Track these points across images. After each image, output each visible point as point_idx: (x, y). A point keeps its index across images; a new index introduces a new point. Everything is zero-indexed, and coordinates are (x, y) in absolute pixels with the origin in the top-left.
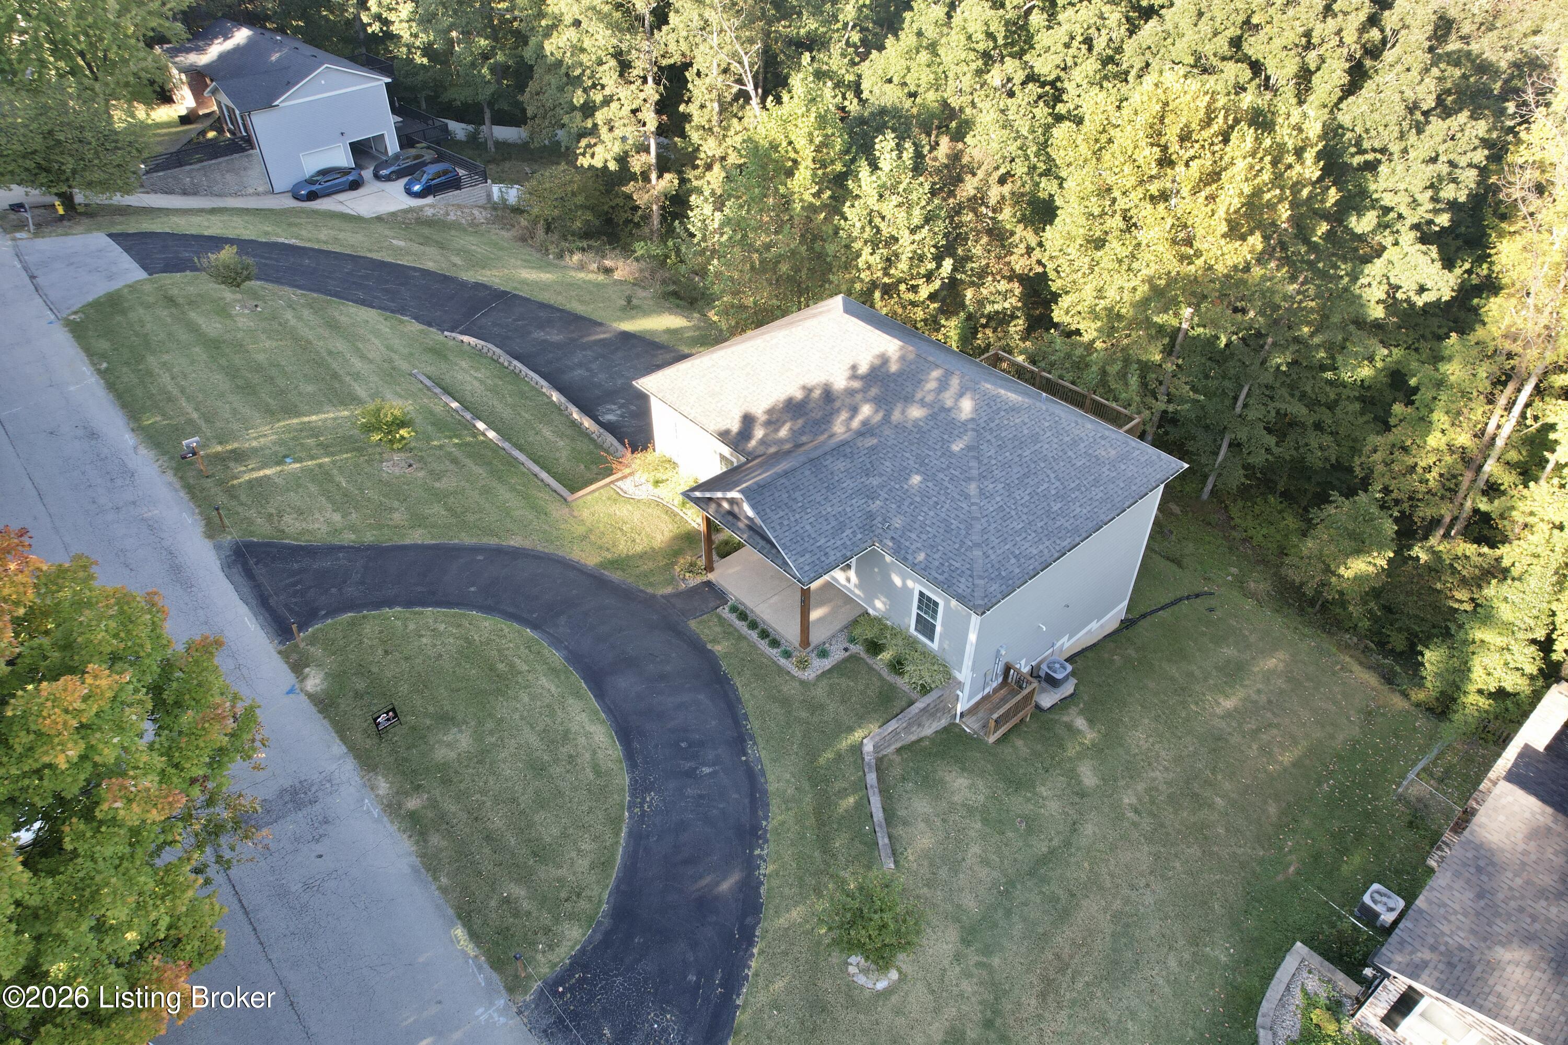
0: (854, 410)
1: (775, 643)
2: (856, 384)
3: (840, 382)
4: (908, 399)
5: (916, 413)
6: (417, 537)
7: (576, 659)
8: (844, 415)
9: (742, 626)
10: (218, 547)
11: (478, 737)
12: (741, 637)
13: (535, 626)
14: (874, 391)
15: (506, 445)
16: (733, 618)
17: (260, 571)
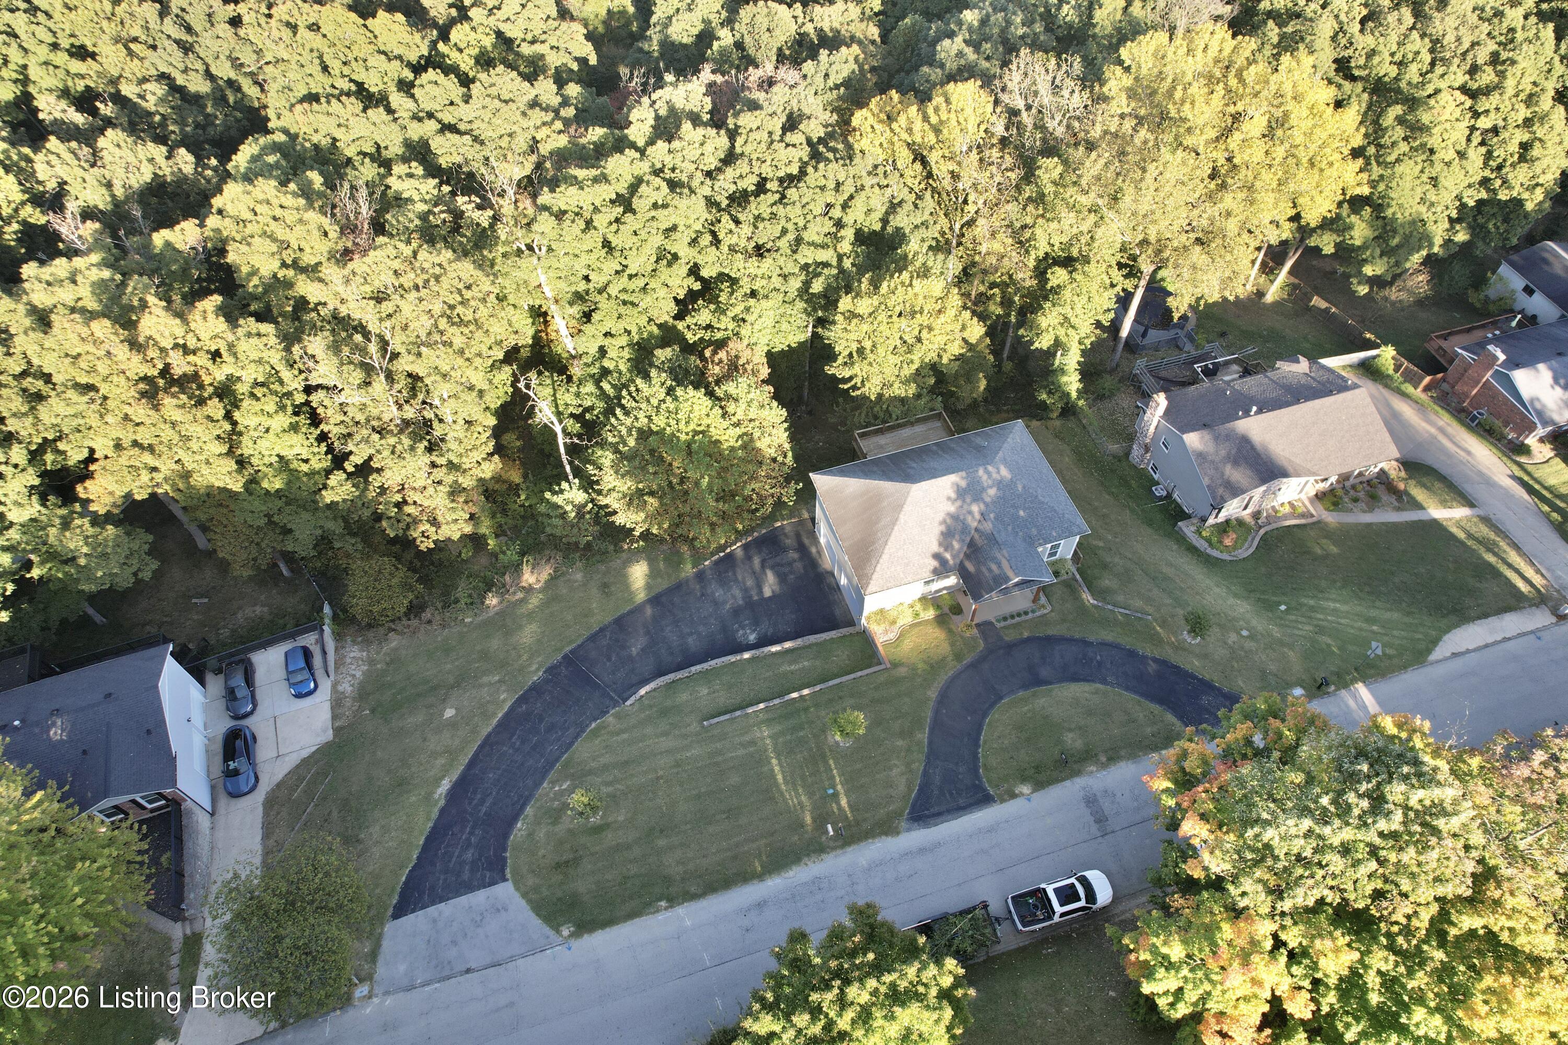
0: (970, 512)
1: (1026, 613)
2: (959, 503)
3: (952, 509)
4: (984, 490)
5: (992, 492)
6: (923, 736)
7: (1025, 687)
8: (969, 518)
9: (1010, 622)
10: (909, 830)
11: (1070, 730)
12: (1019, 624)
13: (1001, 698)
14: (968, 500)
15: (818, 688)
16: (1003, 624)
17: (936, 809)
